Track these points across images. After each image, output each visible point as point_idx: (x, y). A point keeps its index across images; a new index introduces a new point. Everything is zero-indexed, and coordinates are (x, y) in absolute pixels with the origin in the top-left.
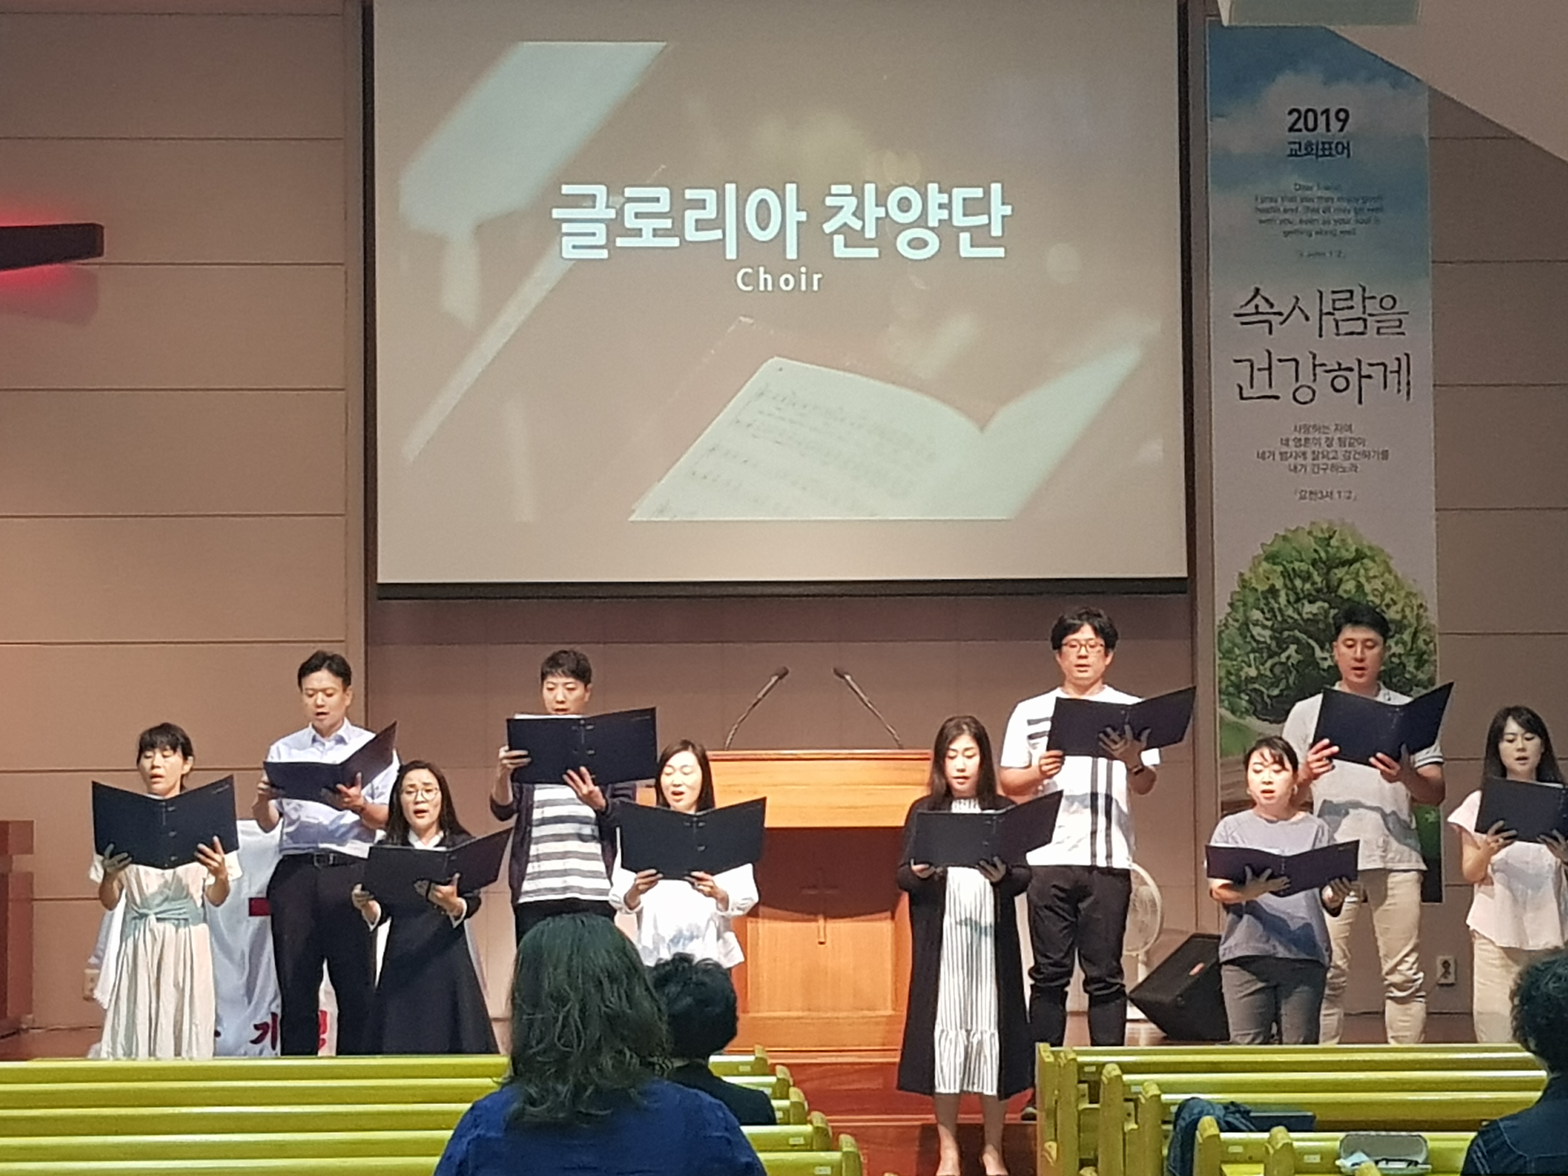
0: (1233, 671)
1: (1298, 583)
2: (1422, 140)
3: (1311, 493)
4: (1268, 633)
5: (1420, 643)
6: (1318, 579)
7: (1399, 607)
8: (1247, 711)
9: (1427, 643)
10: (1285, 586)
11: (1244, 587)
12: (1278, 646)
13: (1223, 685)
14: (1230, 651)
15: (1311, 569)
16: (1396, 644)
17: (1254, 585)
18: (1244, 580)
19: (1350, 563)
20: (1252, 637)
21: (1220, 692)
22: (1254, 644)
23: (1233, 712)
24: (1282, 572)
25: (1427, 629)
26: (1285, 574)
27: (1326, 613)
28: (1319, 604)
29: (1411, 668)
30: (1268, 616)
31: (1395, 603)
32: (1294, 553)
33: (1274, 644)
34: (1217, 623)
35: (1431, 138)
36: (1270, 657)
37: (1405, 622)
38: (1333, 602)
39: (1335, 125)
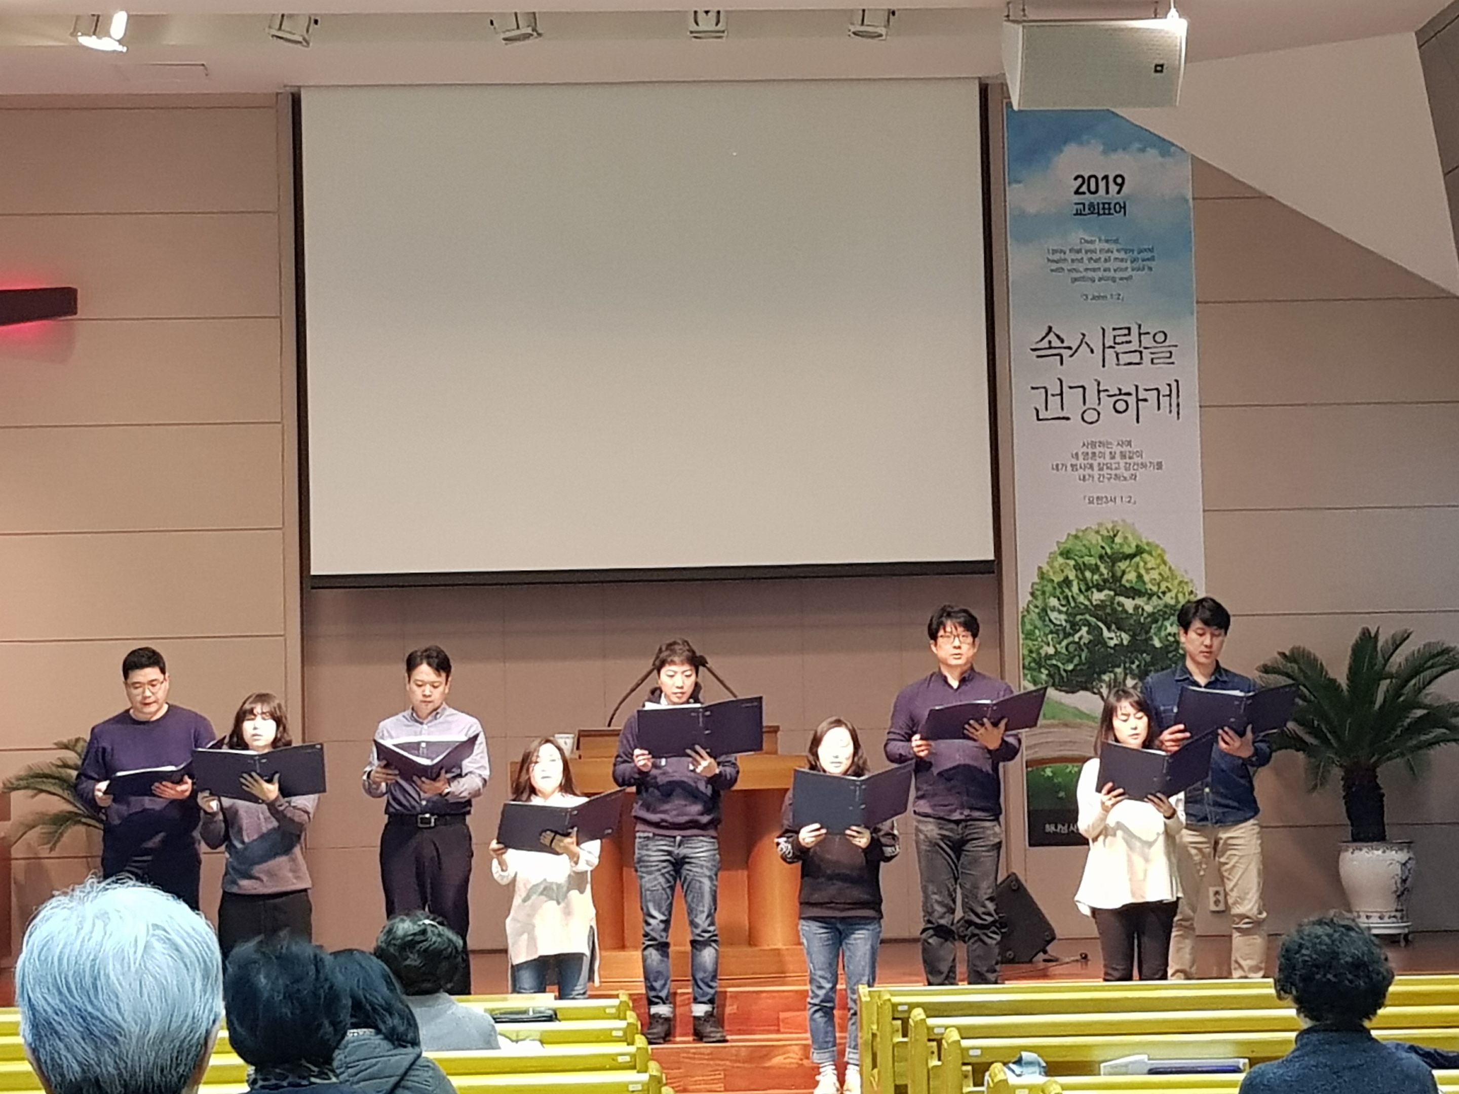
0: (1034, 649)
1: (1088, 574)
2: (1187, 201)
3: (1098, 498)
4: (1063, 617)
6: (1105, 571)
8: (1047, 683)
10: (1077, 576)
11: (1042, 578)
12: (1071, 628)
13: (1027, 664)
15: (1099, 563)
18: (1042, 573)
19: (1131, 557)
20: (1050, 620)
21: (1024, 667)
22: (1052, 626)
23: (1035, 683)
24: (1074, 566)
26: (1077, 567)
27: (1113, 598)
28: (1106, 592)
30: (1064, 602)
31: (1170, 590)
32: (1083, 549)
33: (1068, 626)
34: (1021, 609)
35: (1194, 199)
36: (1065, 637)
38: (1118, 590)
39: (1112, 189)
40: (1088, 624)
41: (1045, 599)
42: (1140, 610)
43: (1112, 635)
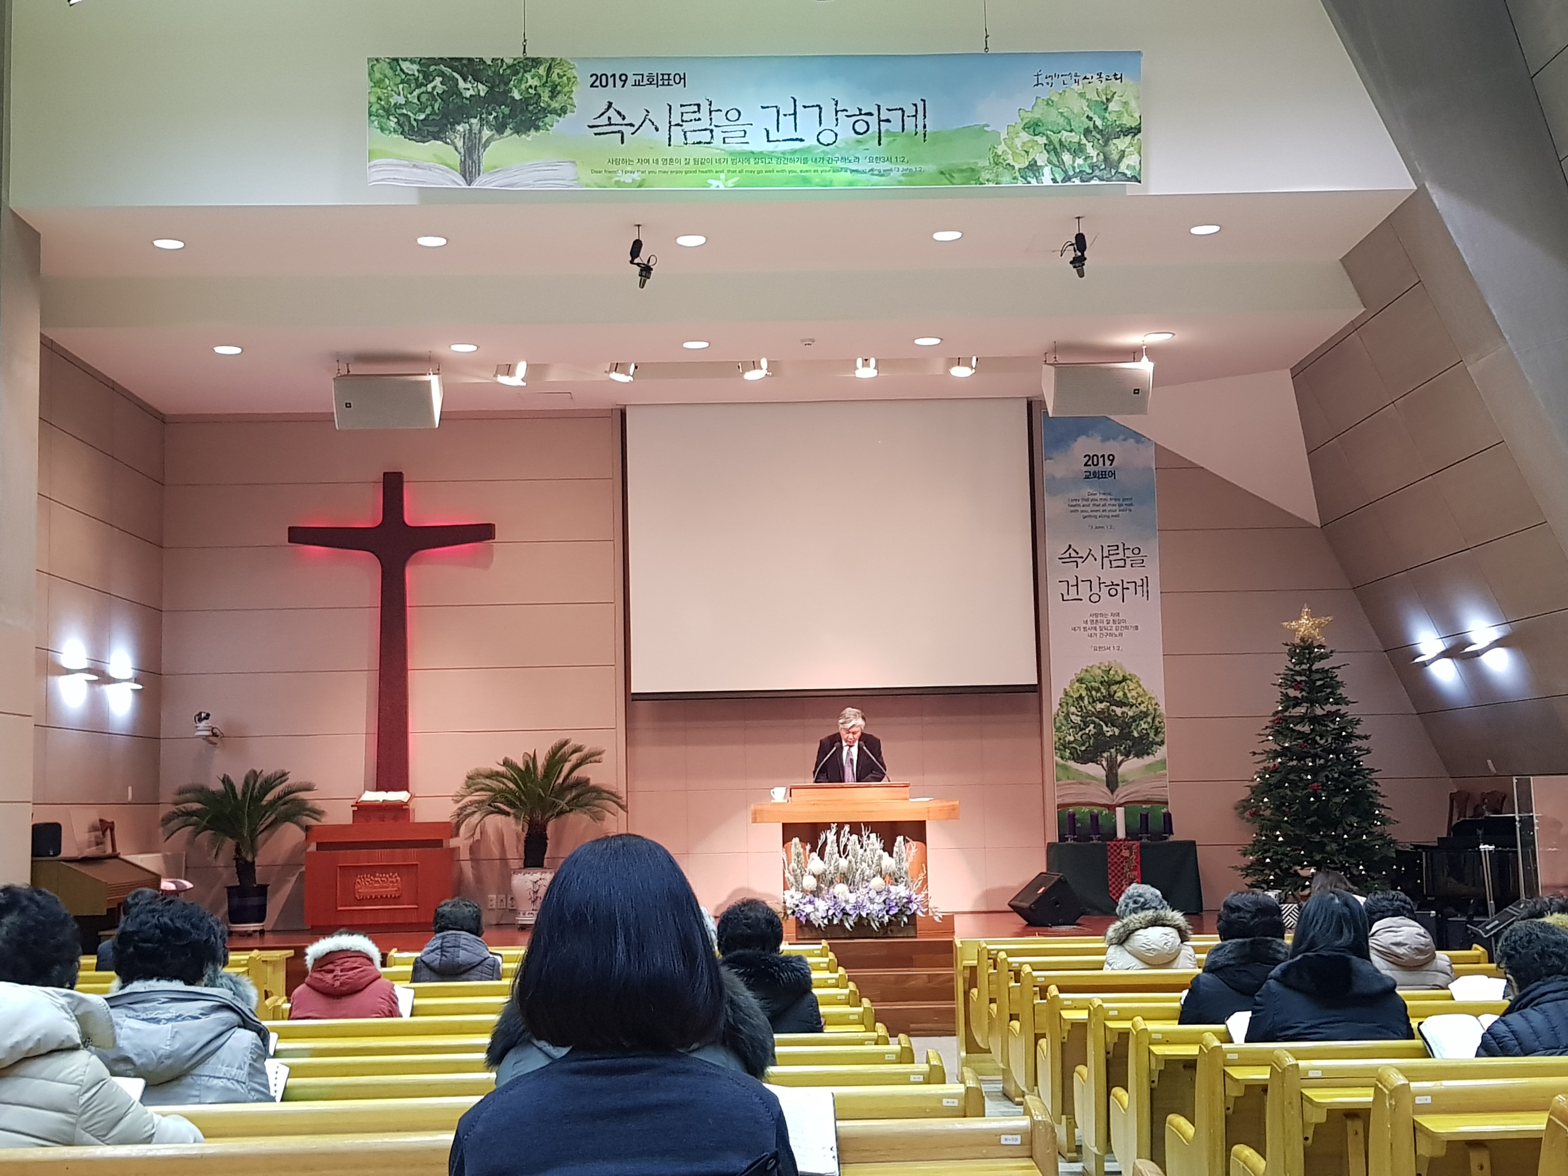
0: (1062, 738)
1: (1094, 693)
2: (1152, 469)
3: (1099, 647)
4: (1079, 718)
5: (1156, 722)
6: (1103, 691)
7: (1145, 705)
8: (1069, 758)
9: (1160, 723)
10: (1087, 694)
11: (1066, 695)
12: (1084, 725)
13: (1057, 746)
14: (1060, 728)
15: (1100, 686)
16: (1145, 723)
17: (1072, 694)
18: (1066, 692)
19: (1120, 682)
20: (1071, 721)
21: (1056, 749)
22: (1072, 724)
23: (1062, 758)
24: (1086, 688)
25: (1159, 716)
26: (1087, 689)
27: (1109, 707)
28: (1105, 703)
29: (1152, 735)
30: (1079, 710)
31: (1143, 703)
32: (1092, 678)
33: (1082, 724)
34: (1053, 714)
35: (1156, 468)
36: (1081, 730)
37: (1149, 712)
38: (1112, 703)
39: (1108, 463)
40: (1094, 722)
41: (1067, 708)
42: (1125, 715)
43: (1108, 729)
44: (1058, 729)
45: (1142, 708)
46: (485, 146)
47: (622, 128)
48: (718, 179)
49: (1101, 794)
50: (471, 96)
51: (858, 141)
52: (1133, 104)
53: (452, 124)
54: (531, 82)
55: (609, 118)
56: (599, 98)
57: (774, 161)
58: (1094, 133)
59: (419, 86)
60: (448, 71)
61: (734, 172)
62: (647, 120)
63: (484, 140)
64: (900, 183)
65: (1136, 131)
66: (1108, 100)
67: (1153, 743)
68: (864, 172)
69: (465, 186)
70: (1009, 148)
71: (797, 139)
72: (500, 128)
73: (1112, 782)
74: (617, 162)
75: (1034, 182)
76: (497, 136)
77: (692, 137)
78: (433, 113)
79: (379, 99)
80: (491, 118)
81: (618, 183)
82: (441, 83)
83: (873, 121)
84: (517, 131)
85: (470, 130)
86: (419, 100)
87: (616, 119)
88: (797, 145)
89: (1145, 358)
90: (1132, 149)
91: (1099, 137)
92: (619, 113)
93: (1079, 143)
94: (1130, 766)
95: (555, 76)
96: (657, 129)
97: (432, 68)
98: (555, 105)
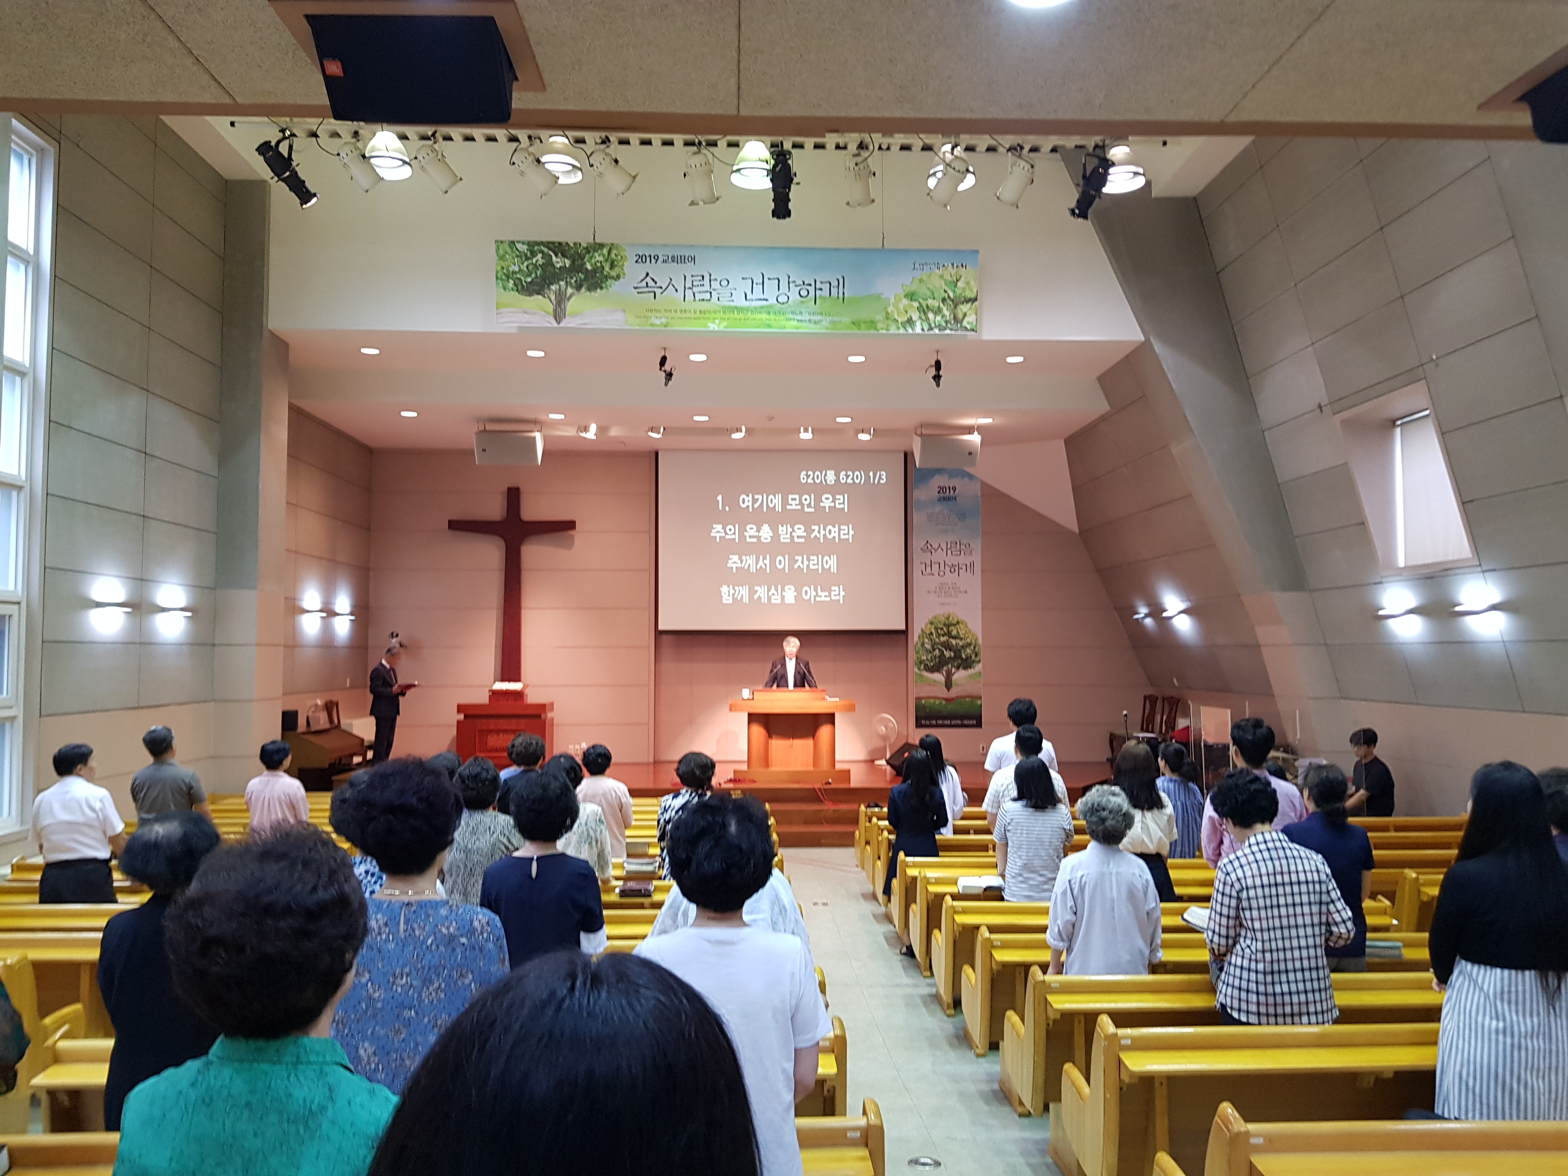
0: (919, 657)
1: (939, 630)
3: (943, 603)
4: (930, 646)
5: (976, 649)
6: (945, 629)
8: (924, 670)
9: (978, 650)
10: (935, 631)
12: (933, 650)
13: (916, 663)
14: (918, 651)
15: (943, 626)
16: (969, 649)
17: (926, 631)
18: (923, 631)
20: (925, 647)
22: (926, 650)
23: (919, 669)
24: (934, 628)
25: (978, 644)
27: (948, 640)
28: (946, 637)
29: (973, 657)
30: (930, 641)
31: (969, 637)
32: (938, 621)
33: (931, 650)
34: (915, 645)
35: (980, 497)
36: (931, 653)
37: (972, 643)
38: (950, 637)
39: (952, 492)
40: (938, 648)
41: (923, 640)
42: (958, 644)
43: (947, 653)
44: (917, 653)
45: (969, 640)
46: (569, 299)
47: (656, 290)
48: (715, 323)
49: (943, 693)
50: (561, 267)
51: (802, 302)
52: (972, 283)
53: (549, 286)
54: (598, 258)
55: (647, 283)
56: (641, 269)
57: (749, 313)
58: (948, 301)
59: (527, 259)
60: (546, 250)
61: (724, 319)
62: (671, 286)
63: (568, 295)
64: (828, 328)
65: (976, 299)
66: (957, 280)
67: (974, 662)
68: (806, 321)
69: (555, 324)
70: (896, 308)
71: (764, 299)
72: (578, 287)
73: (948, 684)
74: (651, 311)
75: (910, 331)
76: (576, 292)
77: (698, 297)
78: (536, 277)
79: (503, 268)
80: (573, 281)
81: (652, 325)
82: (542, 258)
83: (812, 289)
84: (589, 289)
85: (560, 289)
86: (527, 267)
87: (651, 283)
88: (764, 303)
89: (976, 433)
90: (971, 311)
91: (951, 303)
92: (653, 280)
93: (939, 307)
94: (960, 676)
95: (613, 255)
96: (676, 290)
97: (536, 248)
98: (613, 273)
